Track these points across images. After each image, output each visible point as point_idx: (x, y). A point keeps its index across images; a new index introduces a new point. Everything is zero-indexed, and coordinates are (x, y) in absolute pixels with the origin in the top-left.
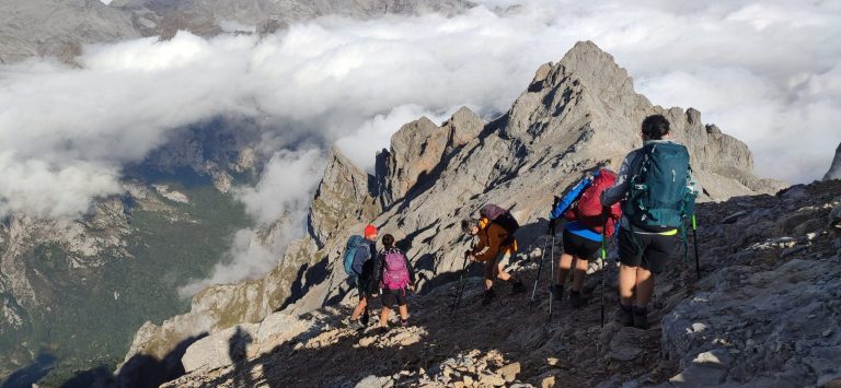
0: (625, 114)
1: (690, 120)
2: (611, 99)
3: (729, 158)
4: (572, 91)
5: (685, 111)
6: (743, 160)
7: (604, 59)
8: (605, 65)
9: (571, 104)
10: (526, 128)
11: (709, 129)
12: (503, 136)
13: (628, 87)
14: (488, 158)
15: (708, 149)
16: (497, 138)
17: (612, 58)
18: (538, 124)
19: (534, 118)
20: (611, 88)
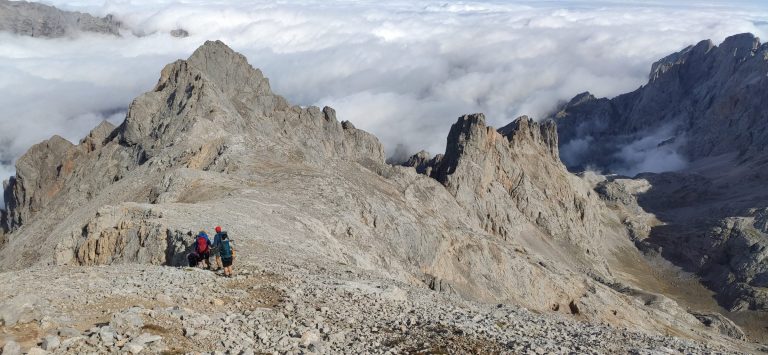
0: (264, 114)
1: (327, 118)
2: (248, 100)
3: (364, 151)
4: (193, 87)
5: (321, 110)
6: (376, 151)
7: (237, 60)
8: (239, 65)
9: (193, 99)
10: (148, 133)
11: (345, 125)
12: (123, 142)
13: (264, 87)
14: (105, 169)
15: (345, 143)
16: (118, 146)
17: (244, 58)
18: (161, 126)
19: (157, 119)
20: (248, 89)
